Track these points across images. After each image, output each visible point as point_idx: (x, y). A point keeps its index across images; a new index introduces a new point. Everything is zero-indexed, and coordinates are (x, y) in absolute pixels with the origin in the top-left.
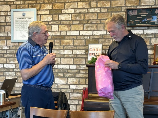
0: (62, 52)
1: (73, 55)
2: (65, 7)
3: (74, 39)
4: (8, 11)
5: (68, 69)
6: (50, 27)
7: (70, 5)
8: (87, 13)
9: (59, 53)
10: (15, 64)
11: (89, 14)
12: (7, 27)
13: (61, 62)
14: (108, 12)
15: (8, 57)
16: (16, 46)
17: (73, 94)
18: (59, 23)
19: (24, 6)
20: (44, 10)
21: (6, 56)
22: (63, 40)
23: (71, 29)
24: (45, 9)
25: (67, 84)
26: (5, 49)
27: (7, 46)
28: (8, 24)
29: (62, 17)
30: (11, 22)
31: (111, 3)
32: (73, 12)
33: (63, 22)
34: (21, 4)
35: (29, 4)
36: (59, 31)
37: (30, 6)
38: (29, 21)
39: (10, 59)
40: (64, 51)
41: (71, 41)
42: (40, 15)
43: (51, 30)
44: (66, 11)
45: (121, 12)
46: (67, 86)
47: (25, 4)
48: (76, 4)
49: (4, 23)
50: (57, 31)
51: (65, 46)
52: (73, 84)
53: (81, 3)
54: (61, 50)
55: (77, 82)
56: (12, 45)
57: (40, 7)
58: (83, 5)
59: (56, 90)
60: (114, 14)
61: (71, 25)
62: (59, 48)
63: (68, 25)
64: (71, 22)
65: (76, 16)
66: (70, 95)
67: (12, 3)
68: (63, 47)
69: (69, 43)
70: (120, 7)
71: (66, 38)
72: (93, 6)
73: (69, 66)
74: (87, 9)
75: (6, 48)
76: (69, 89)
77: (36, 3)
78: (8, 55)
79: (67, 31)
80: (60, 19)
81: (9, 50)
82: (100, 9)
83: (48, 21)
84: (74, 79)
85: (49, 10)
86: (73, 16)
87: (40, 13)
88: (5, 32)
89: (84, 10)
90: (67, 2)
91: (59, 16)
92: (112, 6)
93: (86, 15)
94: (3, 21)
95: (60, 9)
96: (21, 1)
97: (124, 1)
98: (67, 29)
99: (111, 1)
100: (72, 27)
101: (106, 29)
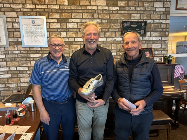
2: (71, 17)
4: (15, 18)
6: (59, 34)
7: (76, 15)
10: (28, 67)
12: (15, 33)
14: (107, 23)
15: (21, 61)
18: (68, 30)
19: (32, 13)
20: (52, 18)
21: (18, 60)
22: (71, 45)
23: (78, 36)
24: (54, 17)
26: (16, 54)
27: (17, 51)
29: (70, 26)
30: (20, 28)
33: (71, 29)
34: (28, 12)
35: (37, 12)
36: (68, 37)
37: (38, 14)
38: (39, 28)
39: (22, 62)
41: (79, 46)
42: (49, 23)
44: (73, 20)
45: (117, 23)
48: (82, 15)
49: (12, 29)
50: (65, 38)
53: (86, 14)
56: (23, 50)
57: (48, 16)
58: (87, 16)
60: (112, 25)
62: (68, 52)
63: (75, 32)
64: (78, 30)
65: (81, 25)
67: (19, 10)
68: (72, 51)
69: (77, 47)
70: (116, 19)
71: (74, 43)
72: (95, 17)
74: (91, 19)
75: (17, 52)
77: (44, 11)
78: (20, 59)
79: (74, 38)
80: (68, 27)
81: (21, 55)
82: (101, 20)
83: (57, 29)
85: (57, 19)
86: (79, 25)
87: (49, 21)
88: (14, 38)
89: (88, 20)
90: (73, 13)
91: (66, 24)
92: (110, 18)
94: (10, 27)
95: (68, 18)
96: (28, 8)
97: (119, 15)
98: (74, 36)
99: (109, 14)
100: (79, 34)
101: (106, 36)
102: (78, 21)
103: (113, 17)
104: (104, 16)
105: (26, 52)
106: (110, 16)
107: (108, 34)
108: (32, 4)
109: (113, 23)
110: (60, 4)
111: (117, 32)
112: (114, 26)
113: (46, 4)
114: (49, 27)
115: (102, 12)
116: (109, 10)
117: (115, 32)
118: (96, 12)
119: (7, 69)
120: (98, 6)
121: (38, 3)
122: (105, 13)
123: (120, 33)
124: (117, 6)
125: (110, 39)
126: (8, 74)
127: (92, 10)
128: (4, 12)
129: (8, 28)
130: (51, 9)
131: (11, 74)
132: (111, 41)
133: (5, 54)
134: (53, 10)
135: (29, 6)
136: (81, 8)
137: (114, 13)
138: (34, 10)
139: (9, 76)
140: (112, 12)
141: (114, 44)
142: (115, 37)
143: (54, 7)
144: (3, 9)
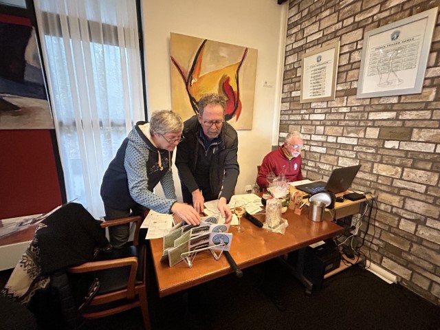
4: (357, 41)
10: (358, 138)
12: (350, 73)
15: (348, 126)
16: (365, 106)
19: (398, 16)
21: (343, 123)
26: (341, 113)
27: (346, 106)
28: (355, 65)
34: (390, 16)
35: (416, 6)
37: (417, 10)
38: (408, 46)
39: (349, 129)
47: (402, 11)
49: (347, 66)
56: (356, 105)
67: (370, 20)
75: (345, 110)
78: (348, 122)
81: (350, 114)
88: (345, 82)
94: (344, 62)
96: (391, 8)
105: (362, 108)
119: (323, 139)
126: (322, 146)
129: (339, 67)
131: (327, 147)
133: (326, 113)
135: (395, 2)
138: (407, 6)
139: (323, 150)
144: (340, 32)
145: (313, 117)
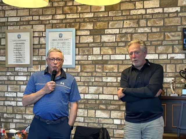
0: (104, 79)
1: (118, 84)
2: (108, 27)
3: (118, 64)
4: (42, 32)
5: (111, 100)
6: (91, 50)
7: (115, 24)
8: (135, 33)
9: (101, 81)
11: (137, 34)
12: (41, 50)
13: (103, 92)
14: (160, 32)
17: (117, 130)
18: (102, 45)
19: (61, 25)
20: (83, 30)
22: (105, 65)
23: (115, 52)
24: (86, 28)
25: (110, 118)
28: (43, 46)
29: (105, 38)
30: (45, 44)
31: (164, 21)
32: (118, 32)
33: (106, 43)
34: (57, 23)
35: (67, 23)
36: (101, 55)
37: (68, 26)
38: (67, 43)
40: (107, 78)
41: (116, 66)
42: (80, 36)
43: (92, 54)
44: (110, 31)
45: (176, 32)
46: (110, 121)
47: (62, 23)
48: (122, 23)
49: (38, 45)
50: (98, 55)
51: (109, 72)
52: (118, 119)
53: (128, 22)
54: (103, 78)
55: (122, 116)
57: (79, 27)
58: (130, 24)
59: (97, 125)
60: (167, 35)
61: (115, 48)
62: (100, 75)
63: (112, 47)
64: (116, 44)
65: (121, 37)
66: (113, 132)
67: (48, 22)
68: (105, 73)
69: (113, 68)
70: (175, 26)
71: (110, 62)
72: (142, 24)
73: (112, 96)
74: (135, 28)
76: (113, 124)
77: (74, 22)
79: (110, 55)
80: (102, 41)
82: (150, 28)
83: (89, 43)
84: (119, 112)
85: (90, 30)
86: (118, 37)
87: (79, 33)
88: (38, 55)
89: (132, 30)
90: (111, 21)
91: (101, 37)
92: (165, 25)
93: (133, 36)
94: (36, 42)
95: (103, 29)
96: (57, 19)
97: (179, 19)
98: (110, 52)
99: (164, 19)
100: (117, 50)
101: (157, 52)
102: (116, 31)
103: (170, 22)
104: (155, 22)
106: (165, 21)
107: (160, 49)
108: (63, 14)
109: (169, 32)
110: (95, 11)
111: (175, 45)
112: (171, 37)
113: (78, 13)
114: (79, 41)
115: (152, 17)
116: (163, 13)
117: (173, 45)
118: (144, 18)
120: (146, 9)
121: (69, 12)
122: (157, 18)
123: (181, 47)
124: (176, 6)
125: (164, 57)
127: (138, 15)
128: (32, 25)
129: (33, 45)
130: (83, 18)
132: (165, 59)
133: (27, 76)
134: (86, 19)
135: (59, 17)
136: (122, 13)
137: (172, 16)
138: (64, 21)
140: (168, 15)
141: (170, 64)
142: (173, 53)
143: (87, 15)
144: (31, 23)
145: (18, 78)
